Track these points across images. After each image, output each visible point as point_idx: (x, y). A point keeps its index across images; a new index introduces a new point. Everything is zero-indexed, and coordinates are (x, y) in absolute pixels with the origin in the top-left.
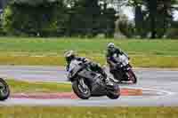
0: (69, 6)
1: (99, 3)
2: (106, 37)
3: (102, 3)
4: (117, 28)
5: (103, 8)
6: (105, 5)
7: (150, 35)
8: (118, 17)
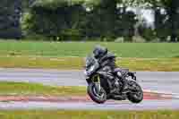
0: (88, 10)
1: (118, 6)
2: (125, 40)
3: (122, 6)
5: (122, 11)
6: (124, 8)
7: (169, 38)
8: (137, 20)
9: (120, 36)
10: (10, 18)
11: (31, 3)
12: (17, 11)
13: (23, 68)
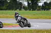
0: (9, 2)
4: (22, 8)
5: (18, 2)
7: (32, 10)
8: (23, 5)
9: (18, 9)
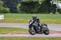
0: (40, 3)
2: (53, 14)
3: (52, 2)
5: (52, 4)
6: (53, 3)
8: (57, 7)
9: (51, 12)
10: (14, 6)
11: (21, 1)
12: (16, 4)
13: (18, 23)
